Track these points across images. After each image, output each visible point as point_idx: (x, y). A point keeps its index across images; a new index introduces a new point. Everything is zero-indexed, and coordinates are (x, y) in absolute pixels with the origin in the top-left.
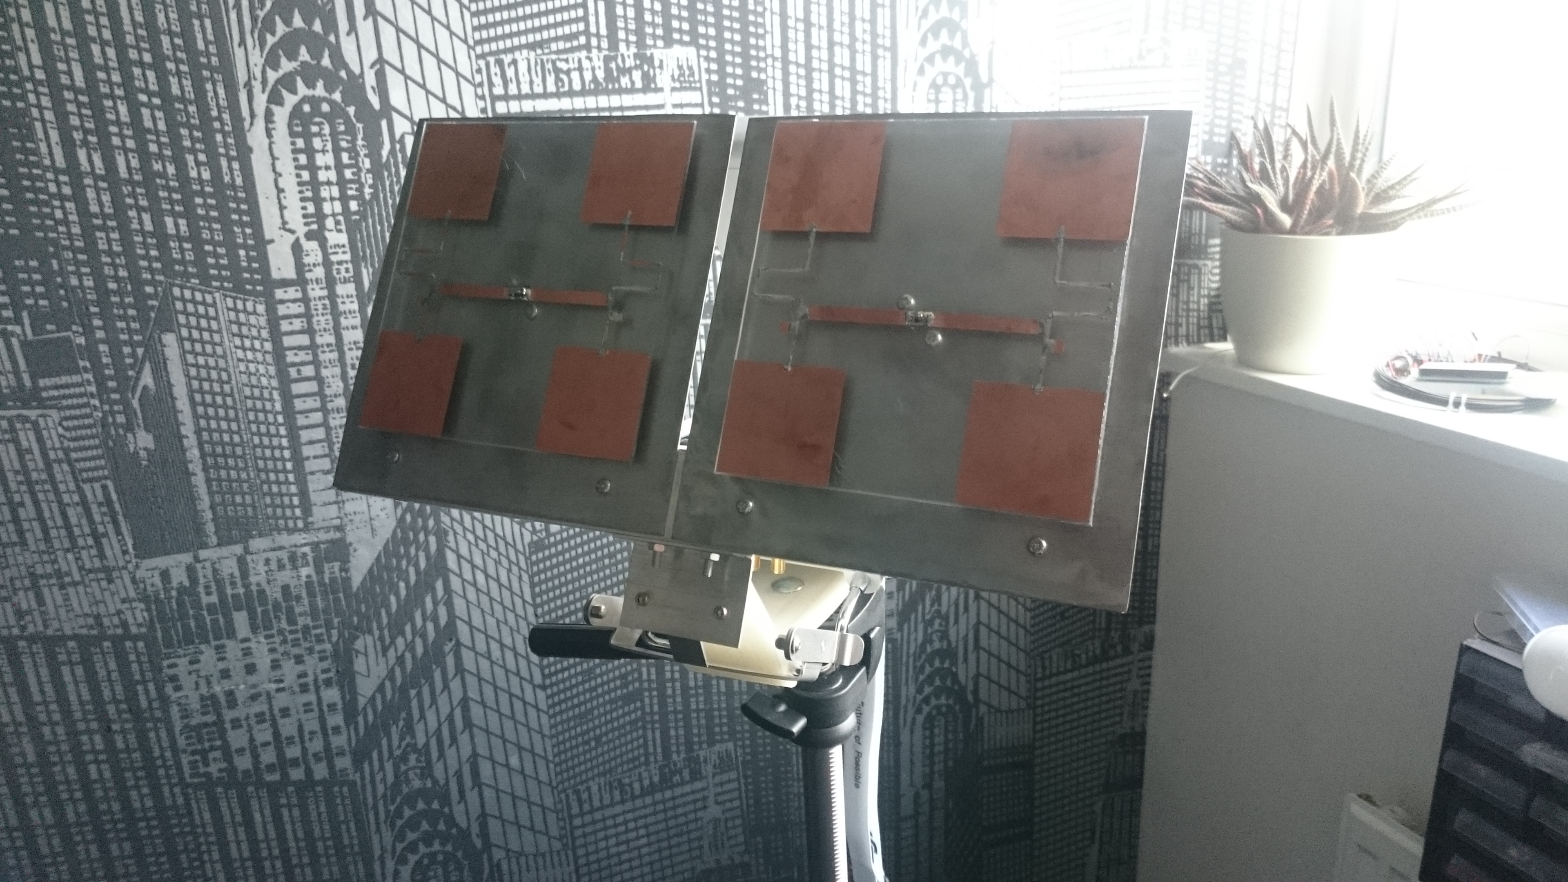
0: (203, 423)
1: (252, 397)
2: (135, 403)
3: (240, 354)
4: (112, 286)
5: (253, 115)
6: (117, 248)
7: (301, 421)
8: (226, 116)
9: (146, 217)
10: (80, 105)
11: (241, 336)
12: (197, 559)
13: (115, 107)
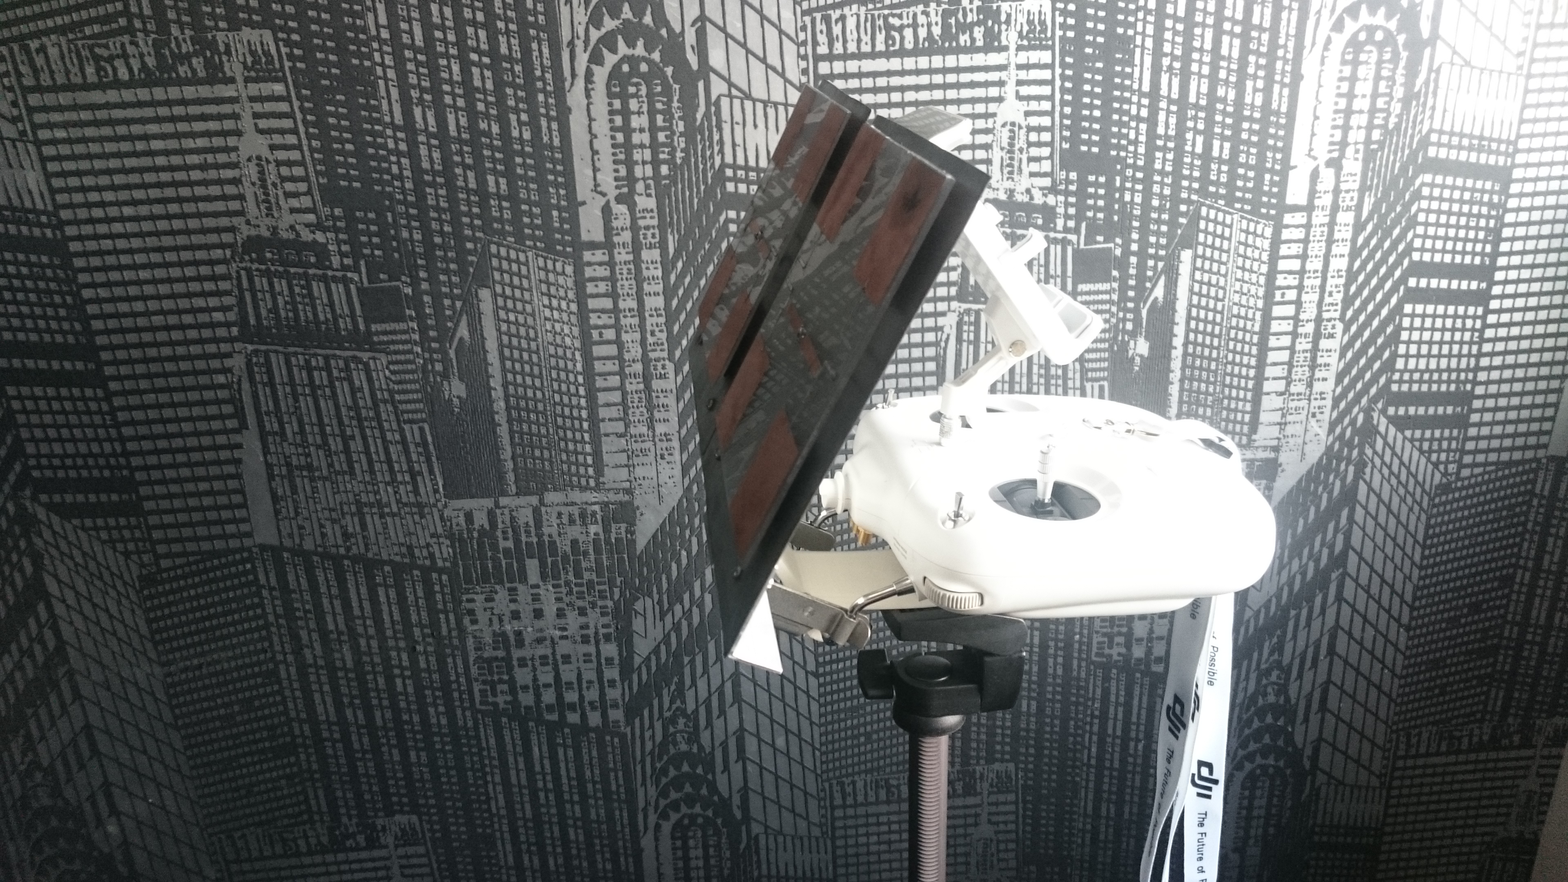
0: (510, 377)
1: (556, 356)
2: (452, 354)
3: (547, 312)
4: (438, 240)
5: (574, 75)
6: (443, 204)
7: (600, 383)
8: (548, 76)
9: (471, 175)
10: (418, 64)
11: (550, 296)
12: (497, 505)
13: (449, 67)
